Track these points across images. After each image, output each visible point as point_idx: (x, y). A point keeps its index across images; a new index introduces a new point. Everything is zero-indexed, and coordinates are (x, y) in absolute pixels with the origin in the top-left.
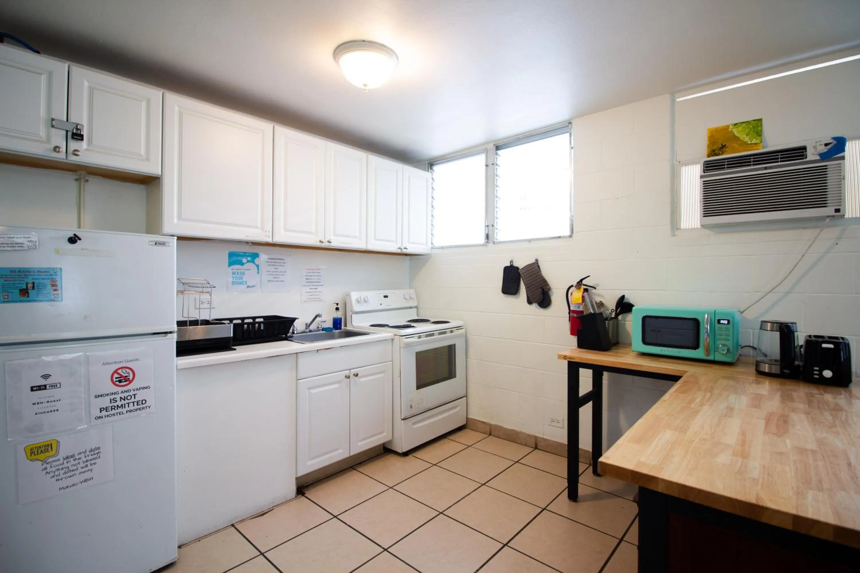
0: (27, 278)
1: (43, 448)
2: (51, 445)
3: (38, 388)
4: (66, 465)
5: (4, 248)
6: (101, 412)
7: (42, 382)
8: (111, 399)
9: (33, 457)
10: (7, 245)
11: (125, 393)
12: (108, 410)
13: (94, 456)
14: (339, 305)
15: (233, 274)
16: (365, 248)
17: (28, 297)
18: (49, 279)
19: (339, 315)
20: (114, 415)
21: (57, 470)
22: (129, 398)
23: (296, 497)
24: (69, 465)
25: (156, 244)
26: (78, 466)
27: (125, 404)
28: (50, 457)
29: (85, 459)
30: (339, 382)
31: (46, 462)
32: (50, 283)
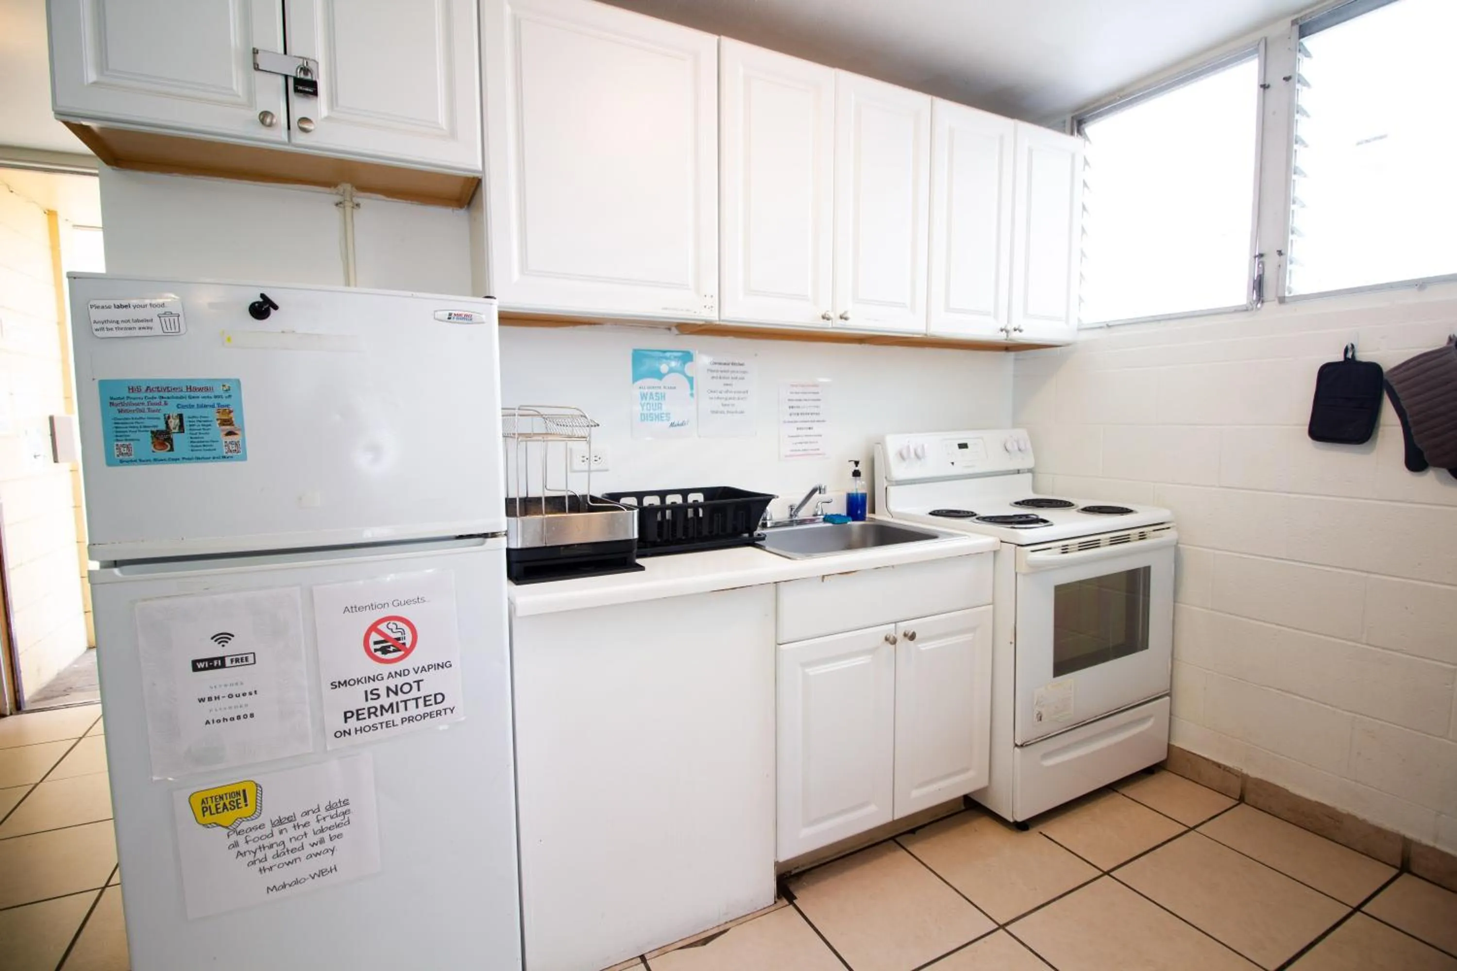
0: (166, 404)
1: (229, 800)
2: (244, 791)
3: (207, 666)
4: (278, 838)
5: (110, 332)
6: (346, 722)
7: (216, 650)
8: (366, 692)
9: (208, 818)
10: (117, 325)
11: (396, 677)
12: (361, 717)
13: (338, 820)
14: (859, 465)
15: (642, 399)
16: (925, 332)
17: (172, 449)
18: (213, 406)
19: (859, 487)
20: (374, 727)
21: (260, 848)
22: (406, 688)
23: (775, 902)
24: (285, 837)
25: (449, 318)
26: (304, 840)
27: (397, 703)
28: (242, 819)
29: (317, 827)
30: (872, 651)
31: (235, 830)
32: (217, 416)
